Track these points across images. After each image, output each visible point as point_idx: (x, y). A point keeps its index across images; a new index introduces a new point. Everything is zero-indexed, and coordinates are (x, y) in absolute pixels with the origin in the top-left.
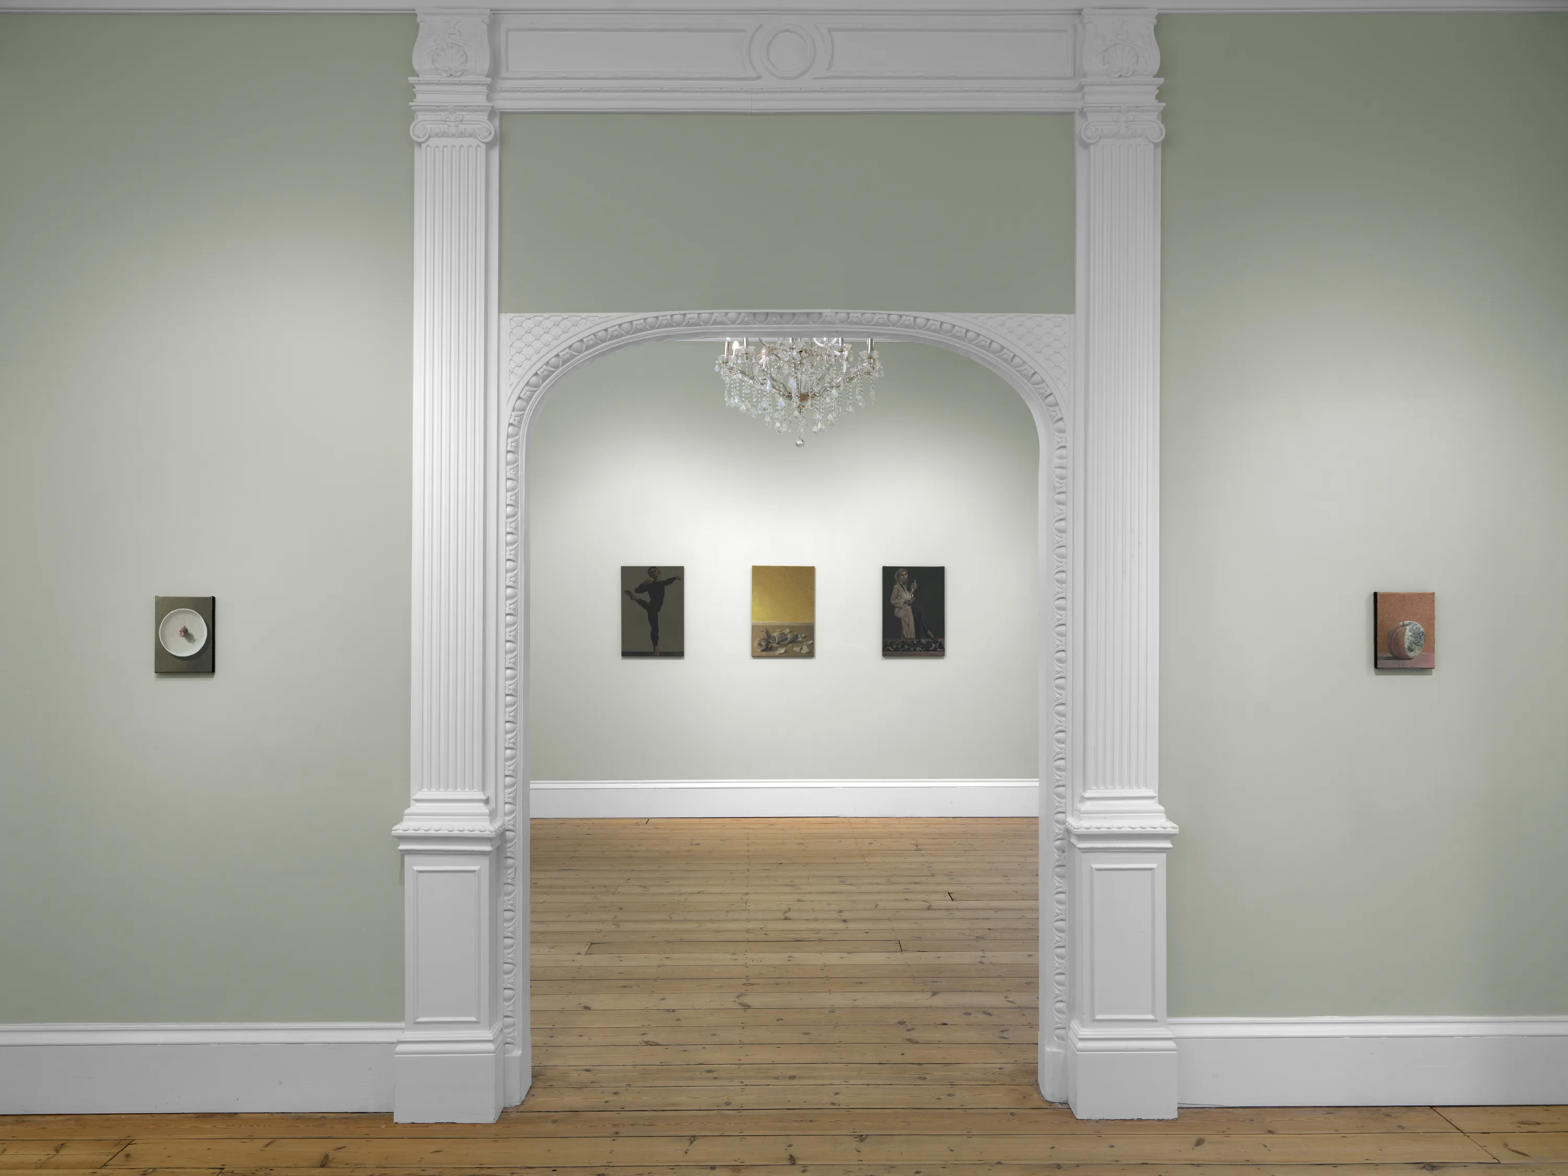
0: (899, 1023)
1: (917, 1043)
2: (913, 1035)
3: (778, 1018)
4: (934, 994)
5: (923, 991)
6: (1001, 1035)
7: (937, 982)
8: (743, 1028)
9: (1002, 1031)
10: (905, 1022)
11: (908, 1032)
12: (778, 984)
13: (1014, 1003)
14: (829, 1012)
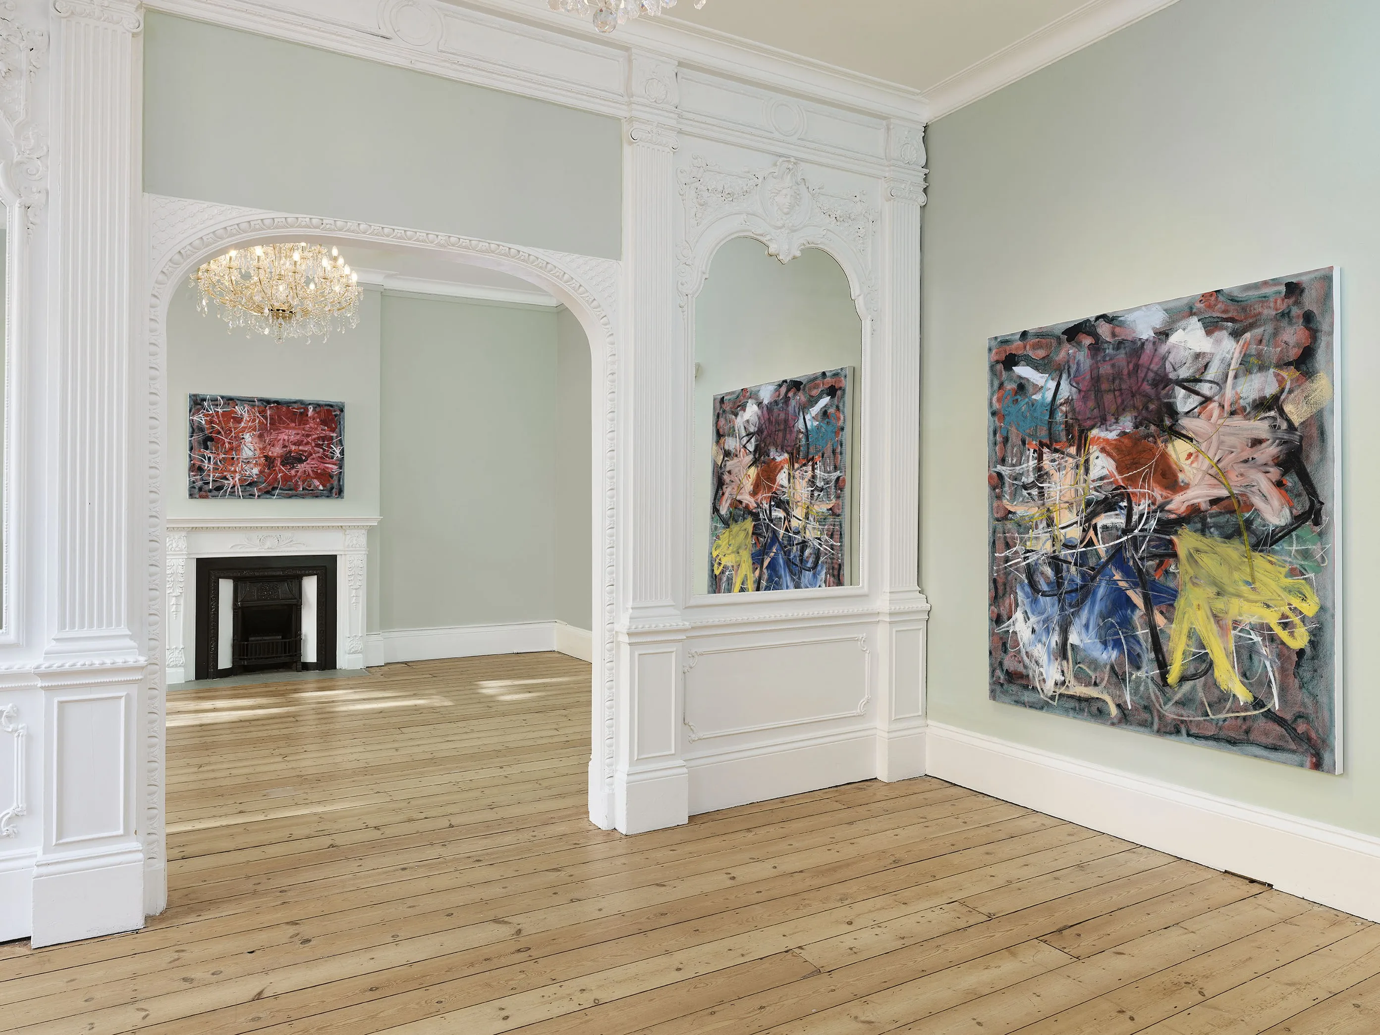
0: (310, 941)
1: (287, 923)
2: (292, 930)
3: (452, 916)
4: (259, 996)
5: (276, 996)
6: (181, 954)
7: (253, 1020)
8: (481, 899)
9: (178, 959)
10: (301, 943)
11: (297, 932)
12: (485, 960)
13: (138, 1009)
14: (398, 936)
